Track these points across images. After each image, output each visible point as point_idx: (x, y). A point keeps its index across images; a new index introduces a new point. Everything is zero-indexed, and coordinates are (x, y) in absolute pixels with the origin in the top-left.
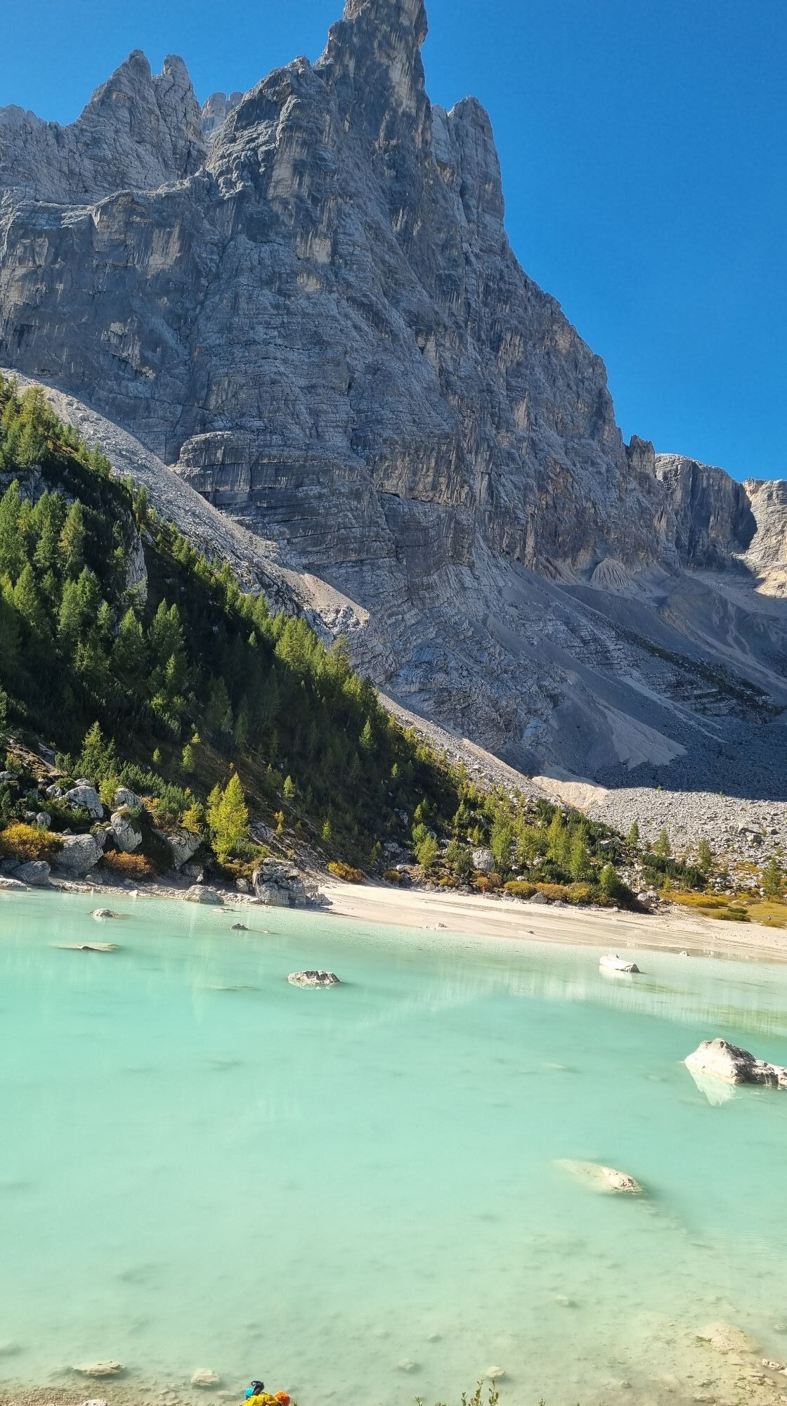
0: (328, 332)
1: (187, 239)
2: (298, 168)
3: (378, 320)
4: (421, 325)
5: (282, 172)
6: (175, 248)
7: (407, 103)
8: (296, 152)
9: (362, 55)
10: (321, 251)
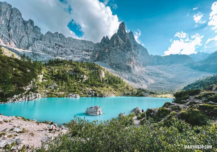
0: (120, 53)
1: (108, 49)
2: (116, 41)
3: (124, 51)
4: (127, 50)
5: (115, 42)
6: (108, 50)
7: (125, 34)
8: (116, 40)
9: (120, 31)
10: (119, 47)
